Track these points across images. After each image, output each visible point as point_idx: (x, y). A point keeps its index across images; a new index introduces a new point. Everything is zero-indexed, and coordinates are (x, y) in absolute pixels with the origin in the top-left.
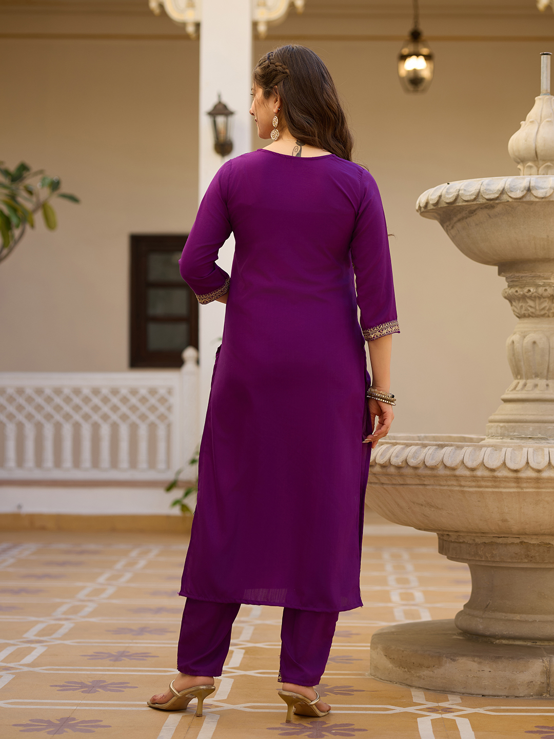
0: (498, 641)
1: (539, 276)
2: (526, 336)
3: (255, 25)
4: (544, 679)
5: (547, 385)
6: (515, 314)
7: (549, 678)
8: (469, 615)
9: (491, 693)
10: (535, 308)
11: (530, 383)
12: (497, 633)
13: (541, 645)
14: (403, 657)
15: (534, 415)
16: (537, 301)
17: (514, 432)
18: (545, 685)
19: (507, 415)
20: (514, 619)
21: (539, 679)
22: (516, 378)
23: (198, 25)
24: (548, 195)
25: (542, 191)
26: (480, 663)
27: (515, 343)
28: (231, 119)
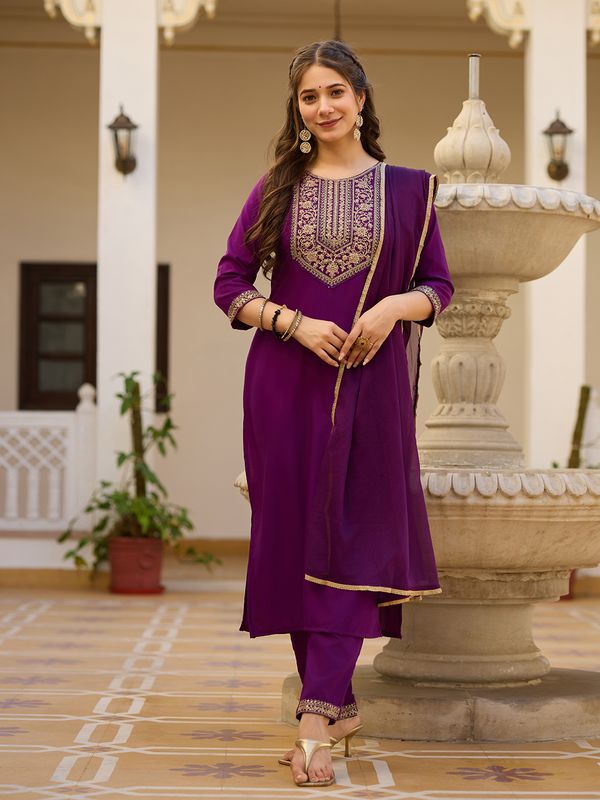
0: (419, 685)
1: (466, 293)
2: (452, 356)
3: (161, 31)
4: (467, 722)
5: (475, 410)
6: (441, 334)
7: (473, 721)
8: (389, 656)
9: (411, 737)
10: (462, 326)
11: (456, 407)
12: (418, 676)
13: (465, 688)
15: (460, 441)
16: (464, 320)
17: (439, 459)
18: (469, 728)
19: (431, 441)
20: (438, 660)
21: (462, 722)
22: (441, 402)
23: (98, 30)
24: (476, 204)
25: (470, 200)
26: (400, 705)
27: (440, 364)
28: (134, 133)
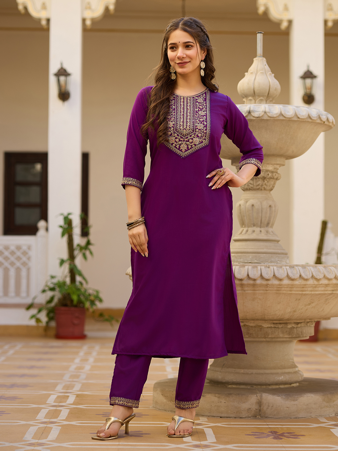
0: (230, 386)
2: (248, 201)
3: (84, 21)
4: (257, 407)
5: (261, 231)
6: (241, 188)
7: (261, 406)
8: (213, 370)
9: (226, 415)
10: (253, 184)
11: (250, 229)
12: (229, 381)
13: (256, 388)
14: (172, 395)
15: (252, 249)
17: (241, 259)
18: (258, 411)
19: (236, 249)
20: (240, 372)
21: (254, 407)
22: (242, 227)
24: (261, 115)
25: (257, 113)
26: (219, 397)
27: (241, 205)
